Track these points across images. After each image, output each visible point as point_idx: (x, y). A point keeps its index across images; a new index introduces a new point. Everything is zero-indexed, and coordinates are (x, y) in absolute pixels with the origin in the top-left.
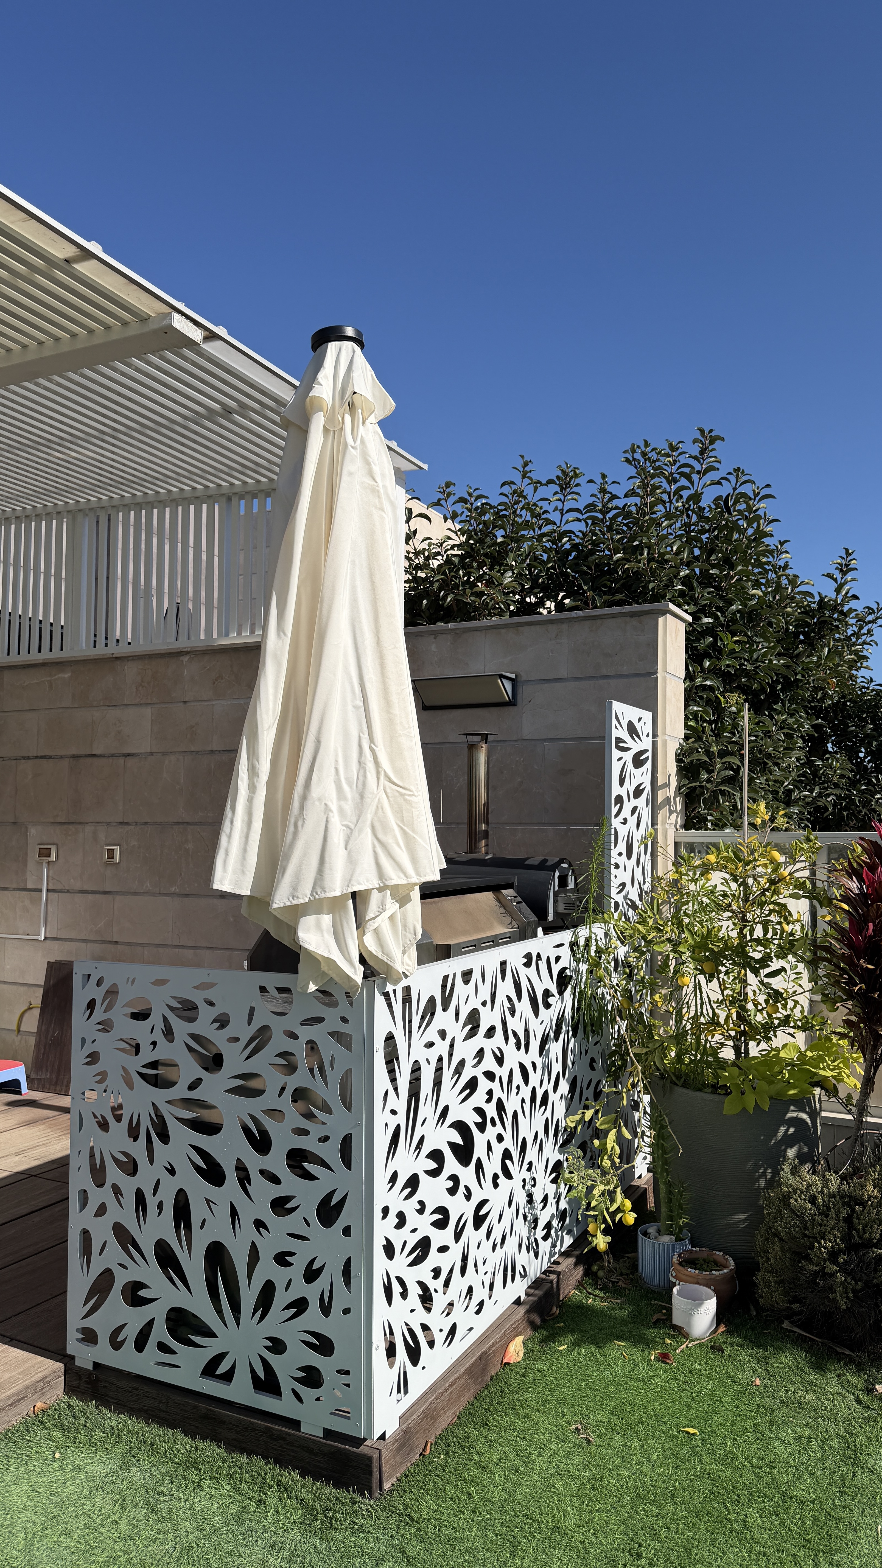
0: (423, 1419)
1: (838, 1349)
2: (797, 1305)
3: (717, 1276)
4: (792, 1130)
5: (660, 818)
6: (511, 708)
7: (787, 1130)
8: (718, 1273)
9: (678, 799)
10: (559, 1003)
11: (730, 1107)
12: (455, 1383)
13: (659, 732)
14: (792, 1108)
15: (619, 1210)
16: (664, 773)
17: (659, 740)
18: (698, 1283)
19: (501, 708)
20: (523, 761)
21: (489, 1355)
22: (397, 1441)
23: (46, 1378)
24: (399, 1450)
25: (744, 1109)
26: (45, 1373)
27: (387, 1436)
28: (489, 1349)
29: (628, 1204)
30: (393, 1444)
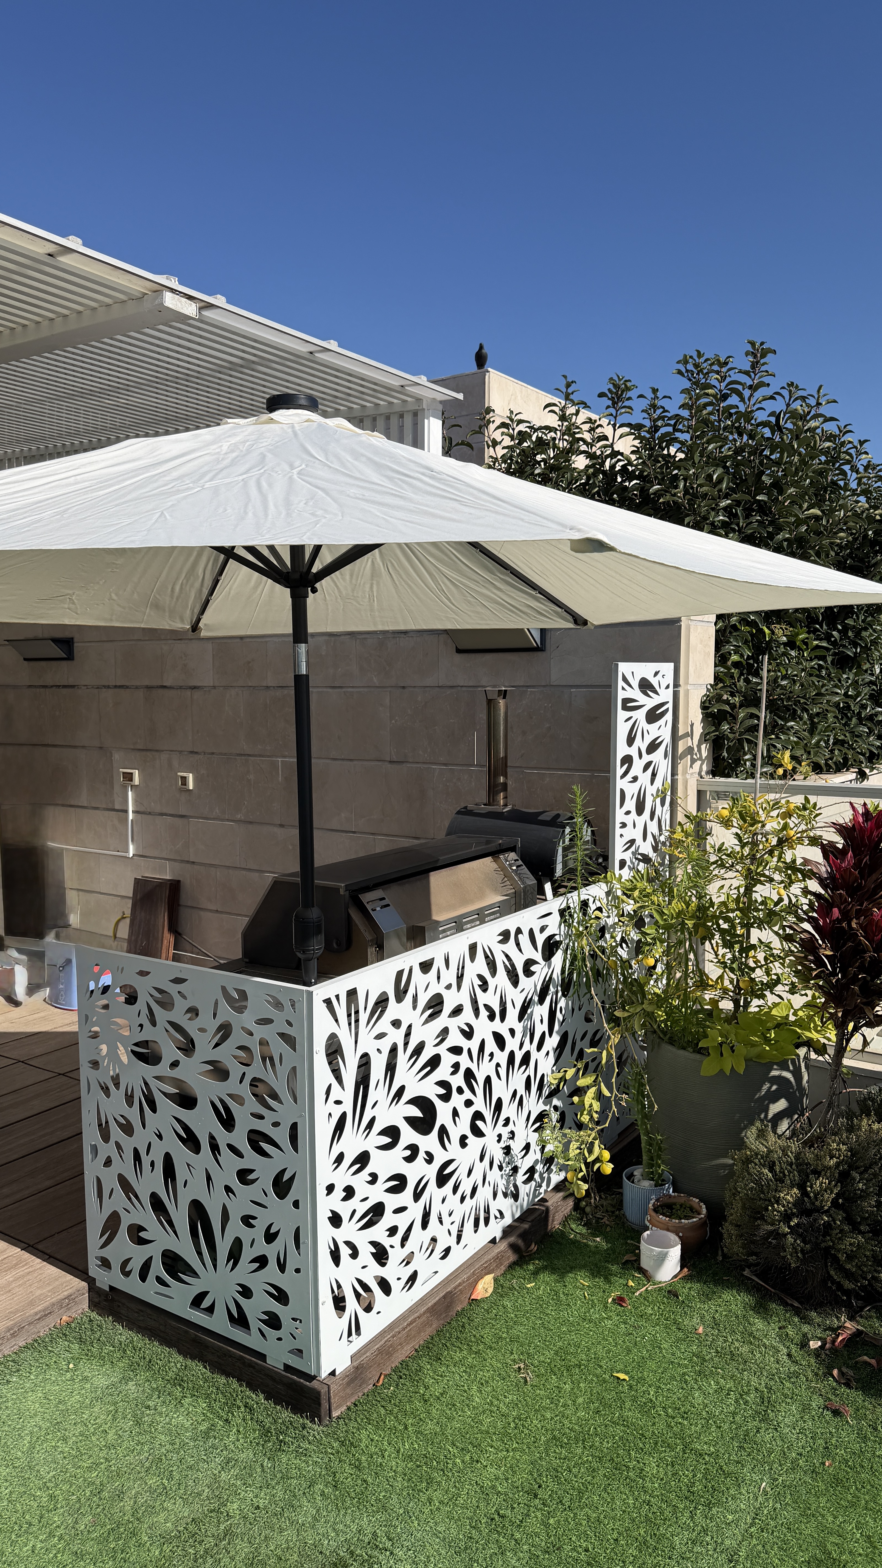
0: (377, 1355)
1: (788, 1301)
2: (754, 1257)
3: (686, 1224)
4: (774, 1087)
5: (680, 768)
6: (540, 653)
7: (770, 1087)
8: (687, 1221)
9: (703, 747)
10: (546, 970)
11: (709, 1067)
12: (415, 1322)
13: (681, 682)
14: (775, 1067)
15: (597, 1160)
16: (686, 723)
17: (681, 690)
18: (668, 1230)
19: (531, 653)
20: (551, 707)
21: (455, 1293)
22: (348, 1376)
23: (71, 1295)
24: (348, 1384)
25: (722, 1071)
26: (70, 1291)
27: (337, 1373)
28: (455, 1288)
29: (607, 1155)
30: (343, 1380)
